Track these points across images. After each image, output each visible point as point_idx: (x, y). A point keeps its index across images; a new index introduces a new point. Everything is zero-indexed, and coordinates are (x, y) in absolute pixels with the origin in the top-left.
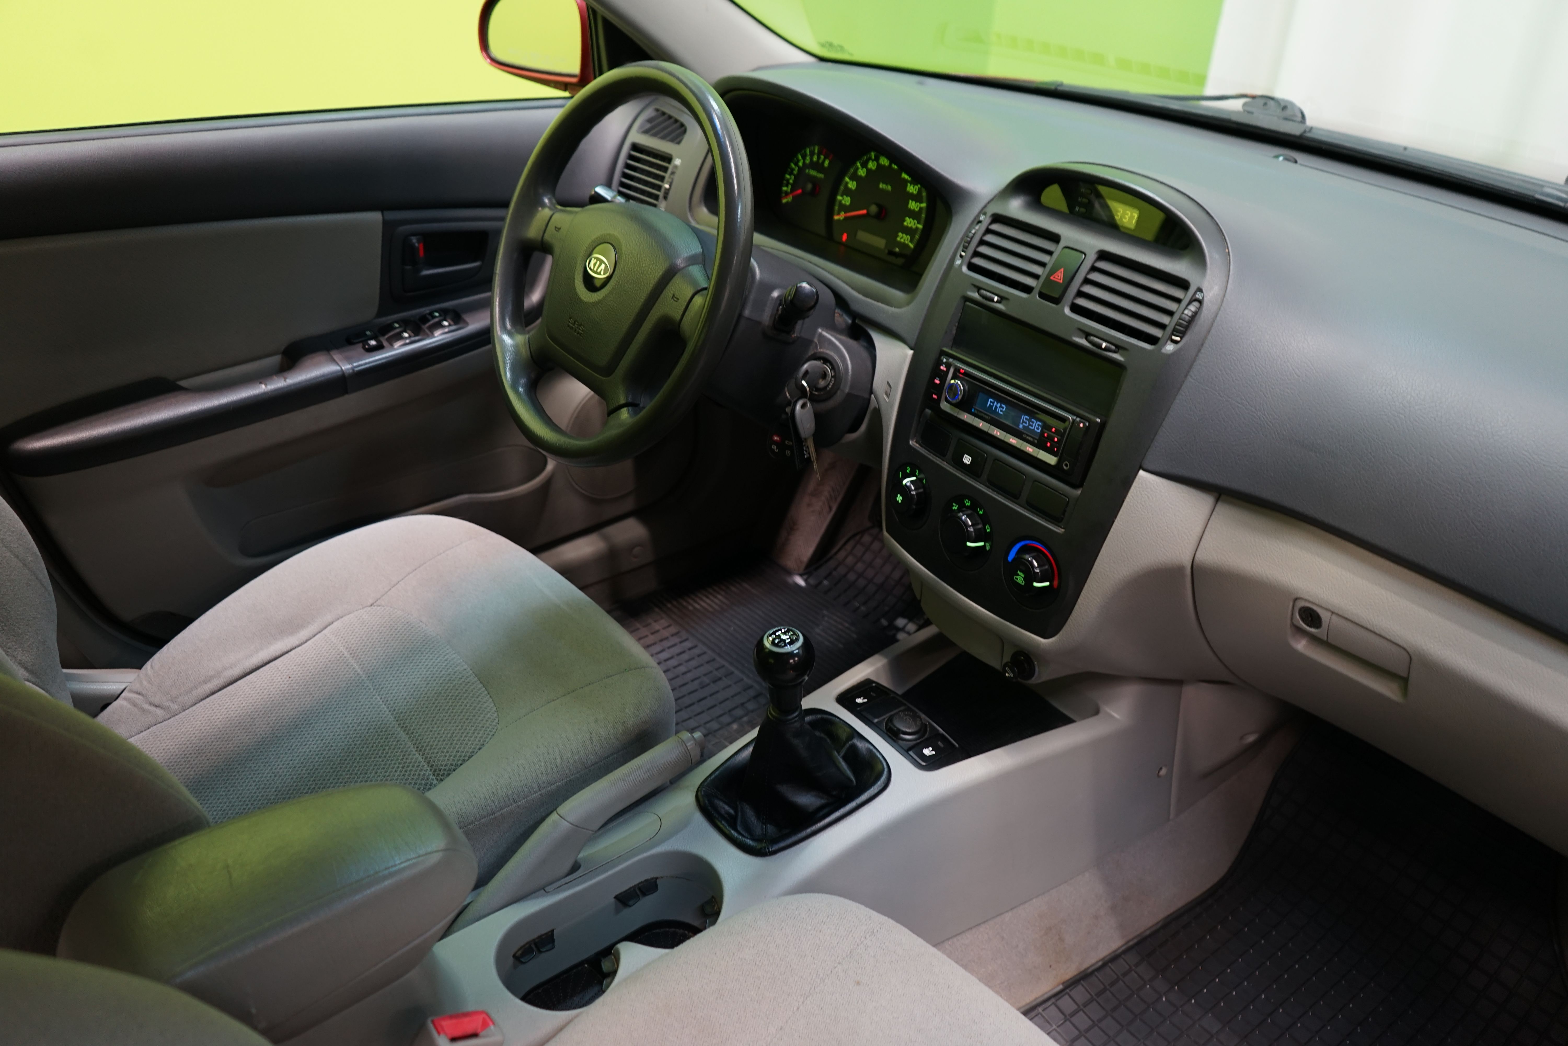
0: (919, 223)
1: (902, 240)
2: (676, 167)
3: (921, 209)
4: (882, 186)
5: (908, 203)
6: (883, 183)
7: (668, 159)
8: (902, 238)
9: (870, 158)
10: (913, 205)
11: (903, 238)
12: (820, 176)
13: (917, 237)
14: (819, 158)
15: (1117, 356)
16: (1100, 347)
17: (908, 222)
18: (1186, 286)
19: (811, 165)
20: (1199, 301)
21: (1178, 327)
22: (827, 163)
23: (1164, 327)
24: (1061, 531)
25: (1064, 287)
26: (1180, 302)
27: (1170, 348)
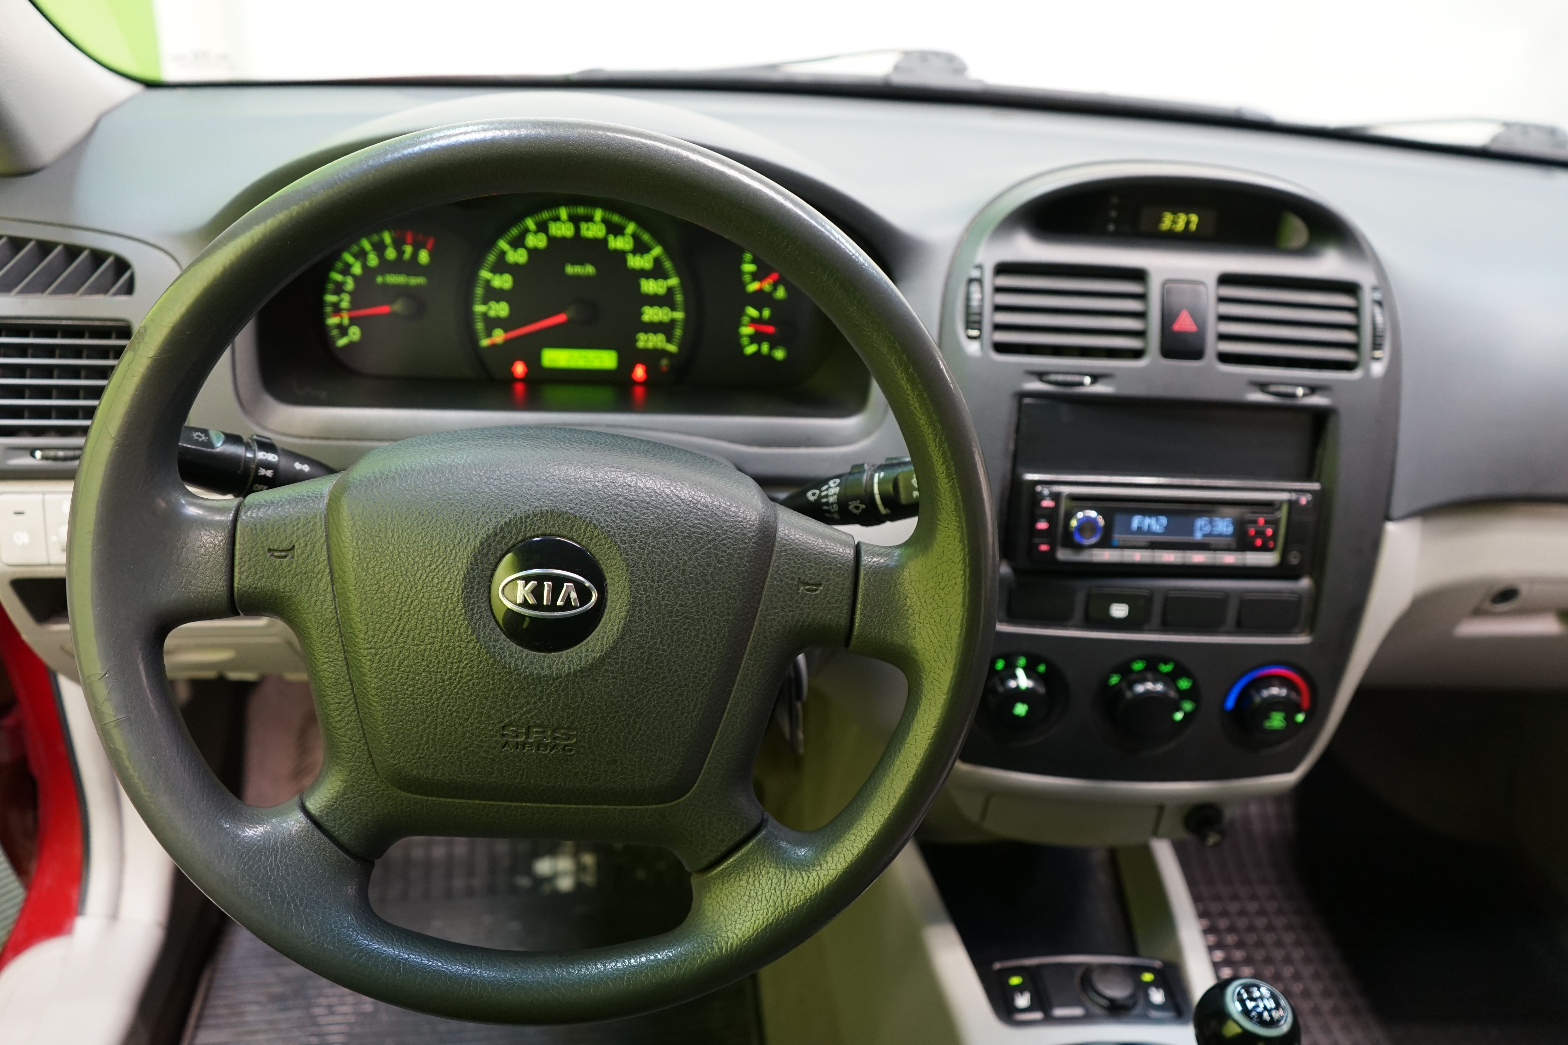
0: (674, 310)
1: (650, 345)
3: (669, 287)
4: (570, 270)
5: (638, 286)
6: (574, 263)
7: (121, 330)
8: (644, 341)
9: (527, 231)
10: (650, 286)
11: (647, 341)
12: (420, 280)
13: (678, 332)
14: (400, 252)
15: (1317, 400)
16: (1293, 396)
17: (651, 314)
18: (1350, 288)
19: (386, 267)
20: (1379, 303)
21: (1378, 338)
22: (424, 257)
23: (1353, 347)
24: (1303, 639)
25: (1200, 335)
26: (1354, 310)
27: (1377, 369)
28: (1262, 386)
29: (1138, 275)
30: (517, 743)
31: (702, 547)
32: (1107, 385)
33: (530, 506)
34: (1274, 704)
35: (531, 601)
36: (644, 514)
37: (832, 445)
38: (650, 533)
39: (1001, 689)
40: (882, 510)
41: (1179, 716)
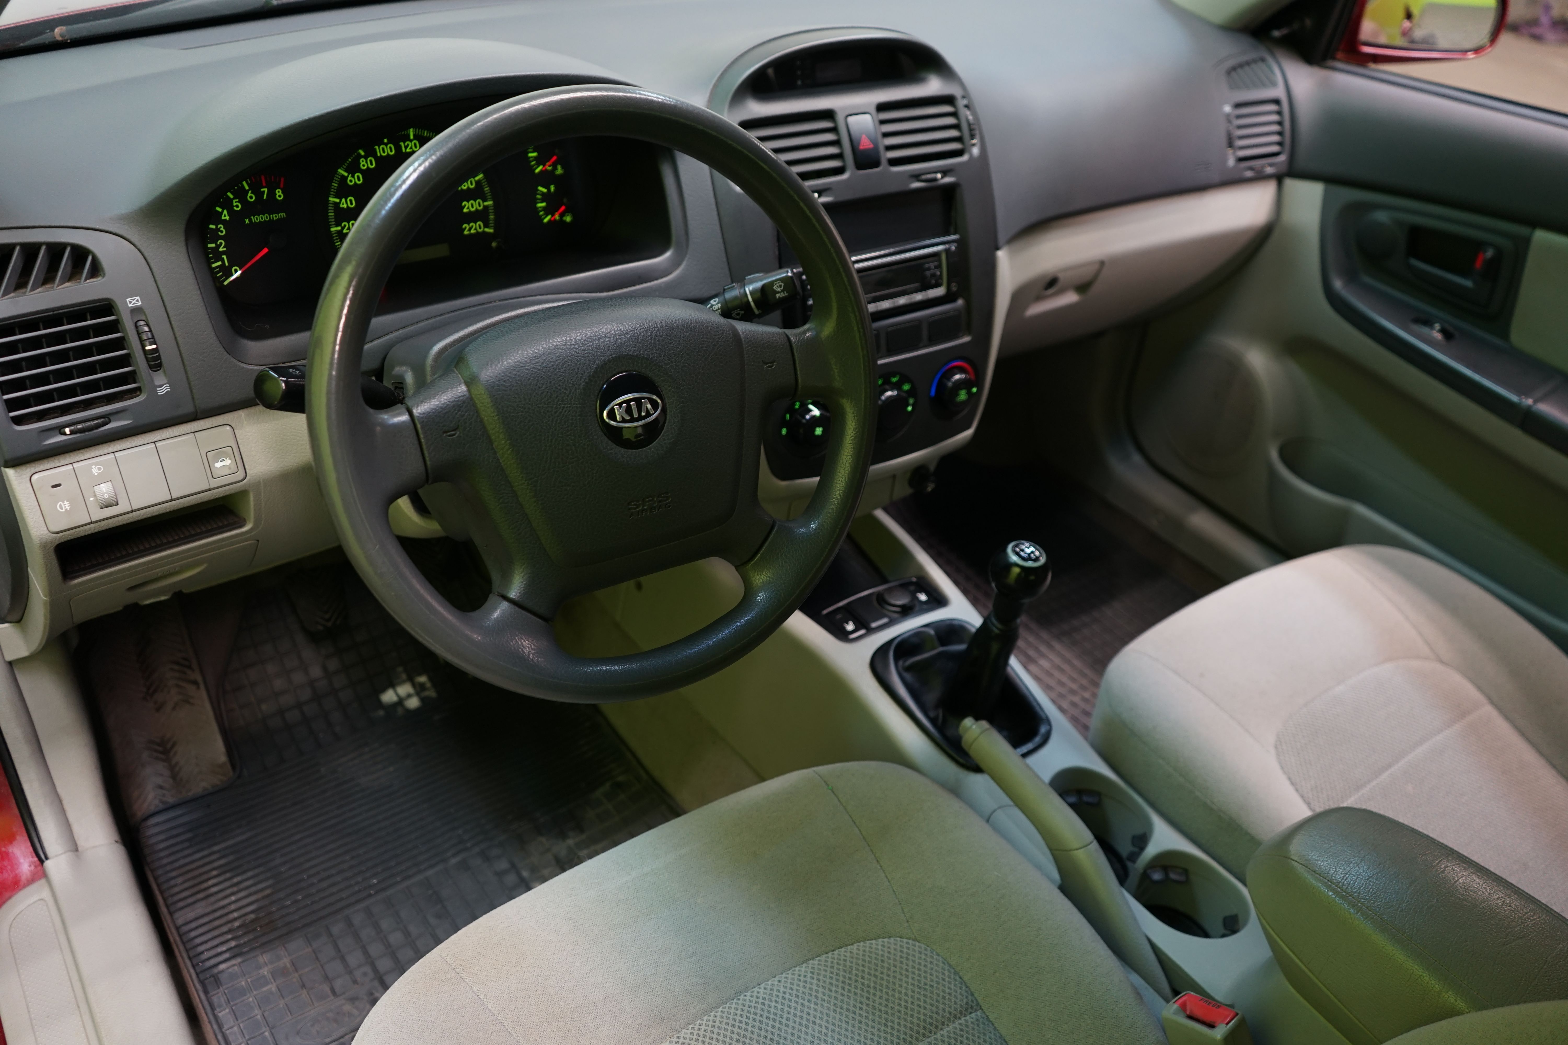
0: (484, 200)
1: (473, 231)
2: (136, 310)
3: (478, 182)
7: (106, 307)
8: (470, 229)
9: (359, 157)
12: (281, 215)
13: (492, 217)
14: (259, 195)
15: (948, 180)
16: (935, 180)
17: (469, 206)
18: (948, 100)
19: (250, 209)
20: (967, 106)
21: (972, 131)
22: (279, 194)
23: (958, 139)
24: (966, 339)
25: (876, 149)
26: (954, 114)
27: (975, 151)
28: (917, 177)
29: (828, 115)
30: (638, 512)
31: (709, 356)
32: (827, 196)
33: (605, 356)
34: (959, 385)
35: (628, 418)
36: (671, 343)
37: (656, 279)
38: (679, 354)
39: (804, 421)
40: (756, 311)
41: (910, 408)
